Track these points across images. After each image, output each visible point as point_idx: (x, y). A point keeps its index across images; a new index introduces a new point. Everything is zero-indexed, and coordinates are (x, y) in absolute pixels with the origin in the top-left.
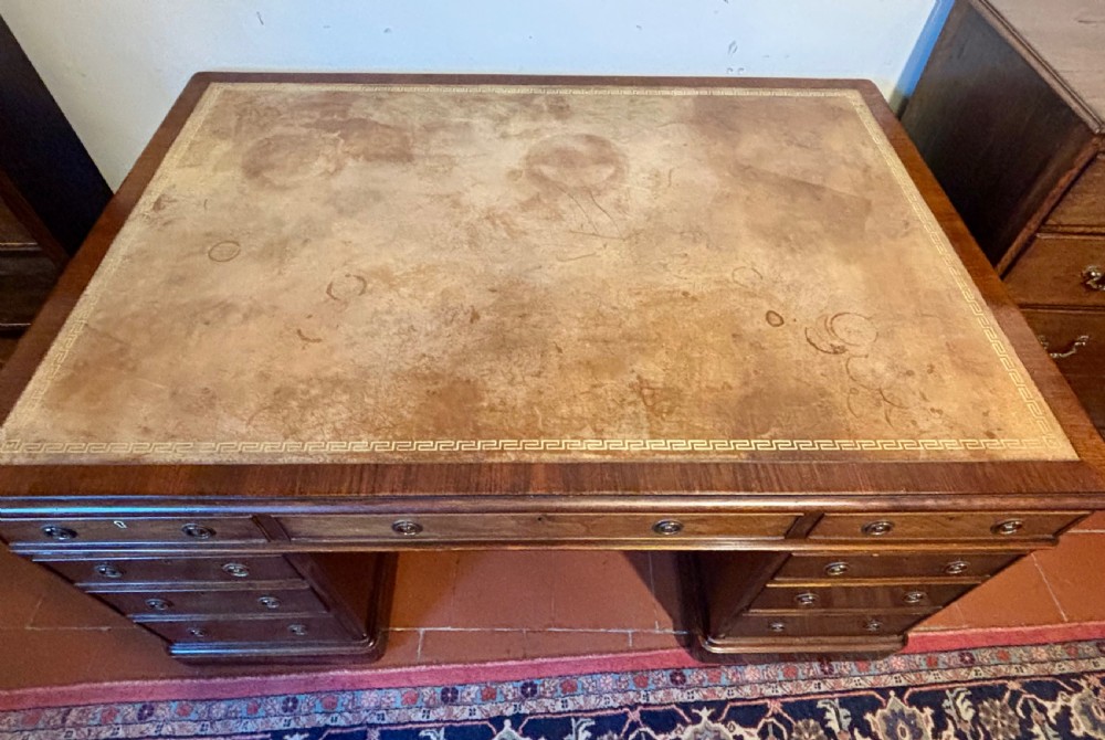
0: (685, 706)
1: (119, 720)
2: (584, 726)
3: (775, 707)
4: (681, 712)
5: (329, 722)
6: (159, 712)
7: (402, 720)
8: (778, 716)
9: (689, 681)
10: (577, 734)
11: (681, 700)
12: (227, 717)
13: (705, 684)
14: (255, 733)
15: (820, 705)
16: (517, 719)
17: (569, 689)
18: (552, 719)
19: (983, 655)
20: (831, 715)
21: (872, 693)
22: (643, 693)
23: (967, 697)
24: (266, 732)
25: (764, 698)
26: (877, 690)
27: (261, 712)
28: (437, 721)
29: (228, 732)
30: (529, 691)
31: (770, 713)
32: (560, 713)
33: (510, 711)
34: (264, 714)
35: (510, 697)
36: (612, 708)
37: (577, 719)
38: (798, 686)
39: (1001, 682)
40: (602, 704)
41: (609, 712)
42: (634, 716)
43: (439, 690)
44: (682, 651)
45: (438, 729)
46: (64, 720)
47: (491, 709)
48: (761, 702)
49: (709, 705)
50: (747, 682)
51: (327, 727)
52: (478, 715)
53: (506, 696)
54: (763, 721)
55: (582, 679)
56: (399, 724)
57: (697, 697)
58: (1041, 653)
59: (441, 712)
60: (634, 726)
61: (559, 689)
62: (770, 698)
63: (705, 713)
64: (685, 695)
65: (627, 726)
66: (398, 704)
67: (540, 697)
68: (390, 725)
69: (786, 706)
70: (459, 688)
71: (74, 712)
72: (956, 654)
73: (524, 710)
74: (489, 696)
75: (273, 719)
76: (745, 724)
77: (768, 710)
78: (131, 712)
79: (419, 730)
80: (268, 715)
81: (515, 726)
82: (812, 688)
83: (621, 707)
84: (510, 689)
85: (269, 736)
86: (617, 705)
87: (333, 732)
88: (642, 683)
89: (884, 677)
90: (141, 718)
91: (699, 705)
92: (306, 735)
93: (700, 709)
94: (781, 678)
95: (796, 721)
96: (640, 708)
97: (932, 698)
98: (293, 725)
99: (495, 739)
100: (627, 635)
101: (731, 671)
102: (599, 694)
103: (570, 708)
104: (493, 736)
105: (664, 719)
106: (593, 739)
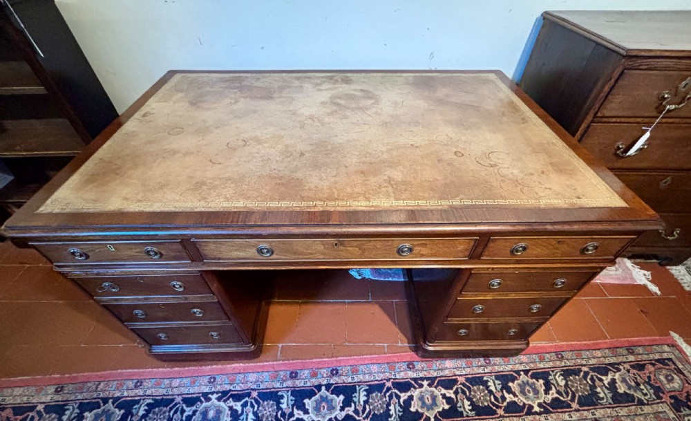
0: (415, 380)
1: (125, 387)
2: (363, 389)
3: (461, 380)
4: (413, 382)
5: (231, 388)
6: (145, 384)
7: (269, 387)
8: (463, 384)
9: (416, 368)
10: (359, 393)
11: (413, 376)
12: (179, 386)
13: (425, 369)
14: (194, 394)
15: (485, 379)
16: (328, 386)
17: (355, 371)
18: (346, 386)
19: (568, 355)
20: (491, 383)
21: (512, 373)
22: (393, 373)
23: (561, 375)
24: (199, 393)
25: (456, 375)
26: (514, 371)
27: (197, 384)
28: (287, 387)
29: (180, 393)
30: (335, 372)
31: (459, 383)
32: (350, 383)
33: (325, 382)
34: (198, 385)
35: (325, 375)
36: (377, 380)
37: (359, 386)
38: (473, 370)
39: (578, 367)
40: (372, 379)
41: (376, 382)
42: (389, 384)
43: (288, 373)
44: (413, 353)
45: (288, 391)
46: (97, 388)
47: (315, 381)
48: (454, 377)
49: (427, 379)
50: (447, 368)
51: (230, 390)
52: (308, 384)
53: (323, 375)
54: (456, 387)
55: (362, 367)
56: (267, 389)
57: (421, 375)
58: (599, 353)
59: (289, 383)
60: (389, 389)
61: (350, 372)
62: (459, 375)
63: (425, 383)
64: (415, 374)
65: (385, 389)
66: (267, 379)
67: (340, 375)
68: (263, 389)
69: (467, 379)
70: (299, 372)
71: (102, 384)
72: (554, 354)
73: (332, 382)
74: (314, 375)
75: (203, 387)
76: (446, 388)
77: (457, 382)
78: (131, 384)
79: (278, 392)
80: (201, 385)
81: (327, 389)
82: (481, 371)
83: (382, 380)
84: (325, 372)
85: (201, 395)
86: (380, 379)
87: (233, 393)
88: (392, 368)
89: (518, 365)
90: (136, 387)
91: (422, 379)
92: (220, 394)
93: (423, 381)
94: (464, 366)
95: (473, 386)
96: (392, 380)
97: (543, 375)
98: (213, 390)
99: (317, 396)
100: (384, 346)
101: (438, 363)
102: (371, 374)
103: (355, 381)
104: (316, 394)
105: (404, 386)
106: (367, 396)
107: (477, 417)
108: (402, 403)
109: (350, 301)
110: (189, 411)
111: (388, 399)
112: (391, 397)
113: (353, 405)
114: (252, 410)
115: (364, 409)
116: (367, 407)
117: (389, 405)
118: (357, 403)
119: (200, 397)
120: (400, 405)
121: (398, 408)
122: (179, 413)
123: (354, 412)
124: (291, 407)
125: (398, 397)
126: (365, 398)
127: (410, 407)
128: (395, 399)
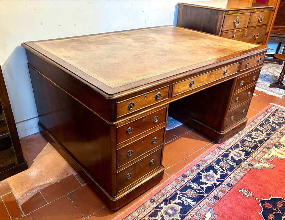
0: (226, 151)
2: (215, 164)
4: (227, 153)
7: (180, 186)
8: (241, 144)
9: (222, 148)
10: (215, 166)
11: (224, 151)
12: (139, 214)
13: (225, 147)
14: (151, 211)
15: (244, 139)
16: (202, 171)
17: (205, 161)
18: (208, 167)
19: (255, 121)
20: (247, 139)
22: (218, 154)
23: (260, 127)
24: (154, 209)
25: (236, 143)
26: (249, 133)
27: (147, 207)
28: (188, 182)
29: (144, 216)
31: (239, 145)
32: (208, 165)
33: (199, 171)
35: (196, 169)
37: (212, 164)
38: (238, 138)
39: (262, 123)
40: (213, 160)
41: (216, 160)
42: (221, 158)
43: (181, 177)
44: (215, 145)
45: (190, 182)
47: (195, 173)
48: (236, 144)
50: (231, 143)
51: (166, 198)
52: (194, 175)
53: (195, 169)
55: (205, 158)
57: (226, 149)
58: (262, 116)
59: (187, 180)
61: (203, 162)
63: (230, 150)
66: (176, 184)
67: (202, 165)
68: (179, 188)
69: (240, 142)
70: (185, 174)
72: (252, 122)
73: (201, 169)
74: (192, 171)
75: (152, 206)
76: (238, 148)
79: (186, 185)
80: (150, 206)
81: (203, 172)
82: (240, 138)
83: (217, 158)
84: (195, 168)
86: (216, 158)
87: (169, 198)
88: (216, 153)
89: (248, 130)
91: (228, 150)
92: (164, 203)
94: (235, 139)
95: (244, 143)
96: (220, 156)
97: (256, 130)
98: (158, 204)
99: (203, 176)
100: (203, 149)
101: (226, 142)
102: (211, 159)
104: (202, 176)
105: (226, 155)
106: (219, 165)
107: (255, 150)
108: (232, 160)
109: (170, 142)
110: (159, 218)
111: (226, 162)
113: (218, 171)
114: (185, 198)
115: (223, 170)
116: (223, 168)
117: (228, 163)
118: (219, 169)
119: (156, 210)
121: (232, 162)
124: (198, 186)
125: (228, 159)
126: (219, 166)
127: (235, 160)
128: (228, 161)
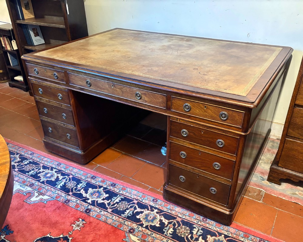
0: (152, 207)
1: (27, 153)
2: (121, 197)
3: (179, 220)
4: (149, 207)
5: (64, 170)
6: (34, 155)
7: (79, 177)
8: (178, 222)
9: (158, 202)
10: (117, 198)
11: (152, 205)
12: (46, 161)
13: (162, 205)
15: (194, 226)
17: (123, 189)
18: (114, 192)
20: (196, 230)
21: (215, 232)
22: (142, 199)
24: (51, 166)
25: (177, 216)
26: (217, 232)
27: (52, 163)
28: (87, 180)
29: (44, 163)
30: (114, 185)
31: (176, 220)
32: (117, 192)
33: (105, 187)
36: (131, 198)
37: (120, 195)
38: (191, 219)
40: (129, 196)
42: (136, 202)
43: (92, 176)
44: (162, 196)
45: (85, 182)
46: (18, 149)
47: (101, 184)
48: (175, 216)
49: (158, 209)
50: (175, 211)
51: (63, 171)
52: (97, 184)
53: (107, 183)
54: (172, 220)
55: (128, 189)
56: (78, 177)
57: (157, 207)
59: (89, 180)
60: (134, 203)
61: (121, 188)
62: (179, 217)
63: (156, 211)
64: (154, 205)
65: (132, 202)
66: (81, 174)
67: (115, 187)
68: (76, 176)
69: (182, 221)
70: (97, 177)
71: (21, 149)
73: (109, 188)
74: (103, 181)
75: (54, 165)
76: (165, 218)
77: (176, 219)
78: (30, 153)
79: (81, 180)
80: (54, 164)
81: (104, 189)
82: (195, 222)
83: (134, 198)
84: (109, 183)
87: (63, 172)
88: (144, 197)
89: (224, 231)
90: (31, 154)
91: (156, 208)
92: (58, 170)
93: (155, 209)
94: (187, 214)
95: (183, 225)
96: (138, 201)
98: (57, 168)
100: (149, 187)
101: (172, 206)
102: (130, 193)
103: (120, 193)
104: (97, 189)
105: (142, 206)
106: (120, 201)
107: (171, 238)
108: (135, 212)
110: (42, 170)
111: (129, 207)
112: (131, 207)
113: (110, 200)
114: (65, 181)
115: (114, 204)
116: (116, 205)
117: (128, 209)
118: (112, 201)
119: (49, 167)
120: (133, 212)
121: (131, 213)
122: (38, 169)
123: (108, 203)
124: (82, 187)
125: (135, 208)
126: (118, 201)
127: (137, 215)
128: (133, 209)
